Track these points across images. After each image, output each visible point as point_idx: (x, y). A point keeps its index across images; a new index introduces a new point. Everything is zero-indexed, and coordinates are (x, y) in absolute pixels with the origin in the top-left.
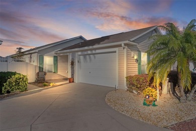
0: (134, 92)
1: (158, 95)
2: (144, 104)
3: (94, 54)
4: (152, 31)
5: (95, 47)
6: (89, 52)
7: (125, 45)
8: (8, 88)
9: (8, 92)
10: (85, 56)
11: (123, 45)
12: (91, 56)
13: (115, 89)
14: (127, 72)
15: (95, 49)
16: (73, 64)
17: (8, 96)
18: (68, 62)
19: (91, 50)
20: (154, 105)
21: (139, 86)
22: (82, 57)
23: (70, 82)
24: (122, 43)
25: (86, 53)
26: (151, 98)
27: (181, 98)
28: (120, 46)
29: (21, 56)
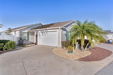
0: (64, 48)
1: (73, 49)
2: (68, 52)
3: (46, 32)
4: (72, 22)
5: (47, 29)
6: (44, 31)
7: (61, 28)
8: (6, 48)
9: (6, 49)
10: (42, 33)
11: (60, 28)
12: (45, 33)
13: (57, 47)
14: (62, 40)
15: (47, 30)
16: (37, 36)
17: (6, 51)
18: (34, 35)
19: (45, 30)
20: (72, 53)
21: (66, 45)
22: (41, 33)
23: (35, 45)
24: (60, 27)
25: (43, 31)
26: (71, 50)
27: (82, 50)
28: (59, 28)
29: (10, 32)
